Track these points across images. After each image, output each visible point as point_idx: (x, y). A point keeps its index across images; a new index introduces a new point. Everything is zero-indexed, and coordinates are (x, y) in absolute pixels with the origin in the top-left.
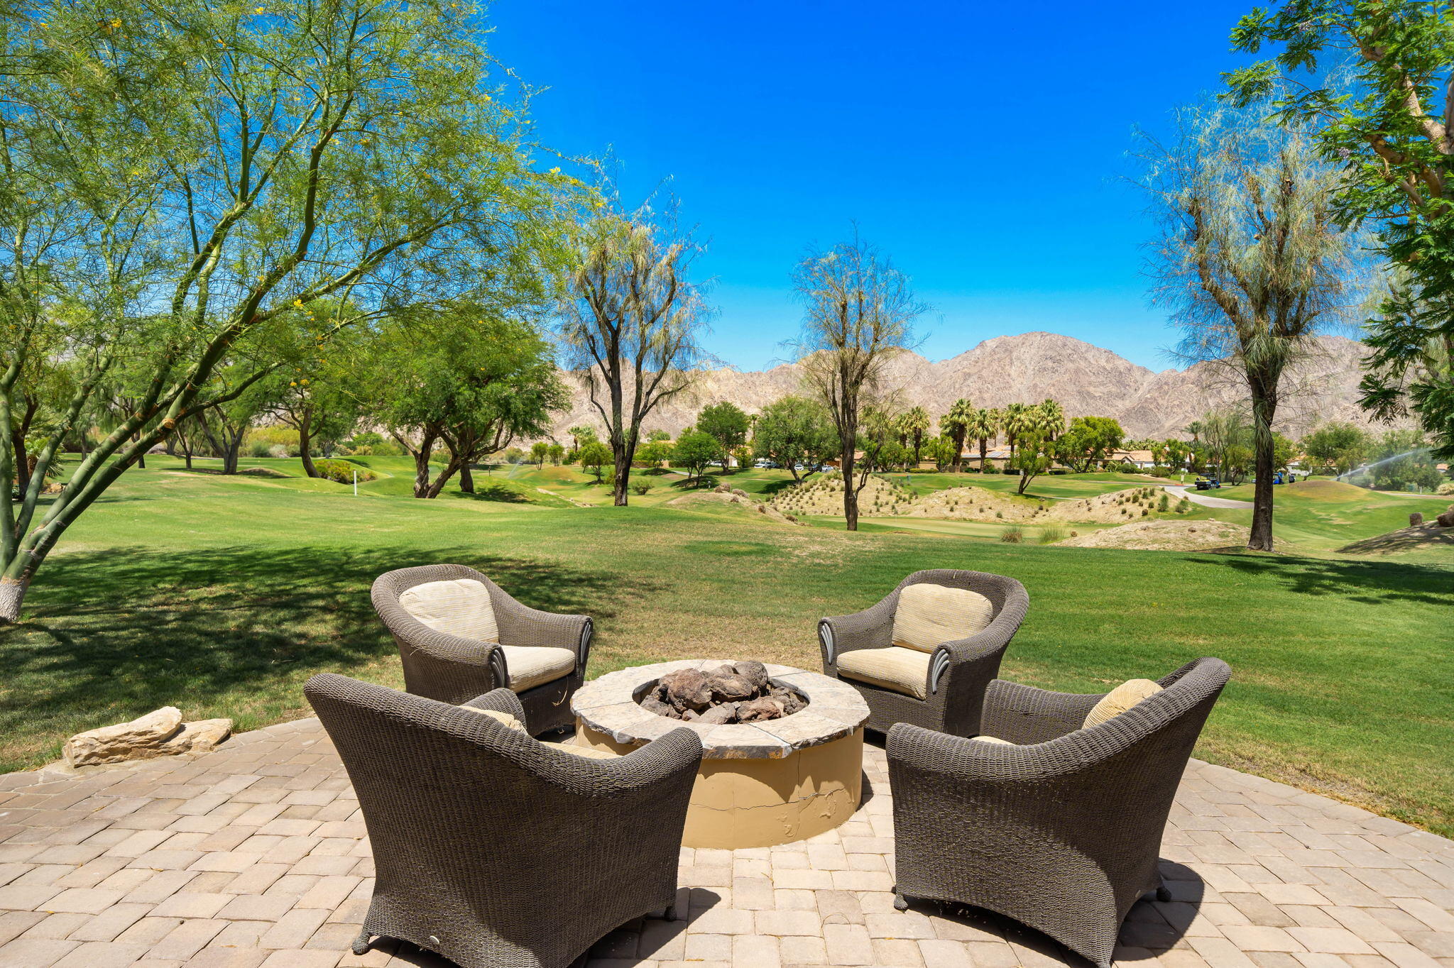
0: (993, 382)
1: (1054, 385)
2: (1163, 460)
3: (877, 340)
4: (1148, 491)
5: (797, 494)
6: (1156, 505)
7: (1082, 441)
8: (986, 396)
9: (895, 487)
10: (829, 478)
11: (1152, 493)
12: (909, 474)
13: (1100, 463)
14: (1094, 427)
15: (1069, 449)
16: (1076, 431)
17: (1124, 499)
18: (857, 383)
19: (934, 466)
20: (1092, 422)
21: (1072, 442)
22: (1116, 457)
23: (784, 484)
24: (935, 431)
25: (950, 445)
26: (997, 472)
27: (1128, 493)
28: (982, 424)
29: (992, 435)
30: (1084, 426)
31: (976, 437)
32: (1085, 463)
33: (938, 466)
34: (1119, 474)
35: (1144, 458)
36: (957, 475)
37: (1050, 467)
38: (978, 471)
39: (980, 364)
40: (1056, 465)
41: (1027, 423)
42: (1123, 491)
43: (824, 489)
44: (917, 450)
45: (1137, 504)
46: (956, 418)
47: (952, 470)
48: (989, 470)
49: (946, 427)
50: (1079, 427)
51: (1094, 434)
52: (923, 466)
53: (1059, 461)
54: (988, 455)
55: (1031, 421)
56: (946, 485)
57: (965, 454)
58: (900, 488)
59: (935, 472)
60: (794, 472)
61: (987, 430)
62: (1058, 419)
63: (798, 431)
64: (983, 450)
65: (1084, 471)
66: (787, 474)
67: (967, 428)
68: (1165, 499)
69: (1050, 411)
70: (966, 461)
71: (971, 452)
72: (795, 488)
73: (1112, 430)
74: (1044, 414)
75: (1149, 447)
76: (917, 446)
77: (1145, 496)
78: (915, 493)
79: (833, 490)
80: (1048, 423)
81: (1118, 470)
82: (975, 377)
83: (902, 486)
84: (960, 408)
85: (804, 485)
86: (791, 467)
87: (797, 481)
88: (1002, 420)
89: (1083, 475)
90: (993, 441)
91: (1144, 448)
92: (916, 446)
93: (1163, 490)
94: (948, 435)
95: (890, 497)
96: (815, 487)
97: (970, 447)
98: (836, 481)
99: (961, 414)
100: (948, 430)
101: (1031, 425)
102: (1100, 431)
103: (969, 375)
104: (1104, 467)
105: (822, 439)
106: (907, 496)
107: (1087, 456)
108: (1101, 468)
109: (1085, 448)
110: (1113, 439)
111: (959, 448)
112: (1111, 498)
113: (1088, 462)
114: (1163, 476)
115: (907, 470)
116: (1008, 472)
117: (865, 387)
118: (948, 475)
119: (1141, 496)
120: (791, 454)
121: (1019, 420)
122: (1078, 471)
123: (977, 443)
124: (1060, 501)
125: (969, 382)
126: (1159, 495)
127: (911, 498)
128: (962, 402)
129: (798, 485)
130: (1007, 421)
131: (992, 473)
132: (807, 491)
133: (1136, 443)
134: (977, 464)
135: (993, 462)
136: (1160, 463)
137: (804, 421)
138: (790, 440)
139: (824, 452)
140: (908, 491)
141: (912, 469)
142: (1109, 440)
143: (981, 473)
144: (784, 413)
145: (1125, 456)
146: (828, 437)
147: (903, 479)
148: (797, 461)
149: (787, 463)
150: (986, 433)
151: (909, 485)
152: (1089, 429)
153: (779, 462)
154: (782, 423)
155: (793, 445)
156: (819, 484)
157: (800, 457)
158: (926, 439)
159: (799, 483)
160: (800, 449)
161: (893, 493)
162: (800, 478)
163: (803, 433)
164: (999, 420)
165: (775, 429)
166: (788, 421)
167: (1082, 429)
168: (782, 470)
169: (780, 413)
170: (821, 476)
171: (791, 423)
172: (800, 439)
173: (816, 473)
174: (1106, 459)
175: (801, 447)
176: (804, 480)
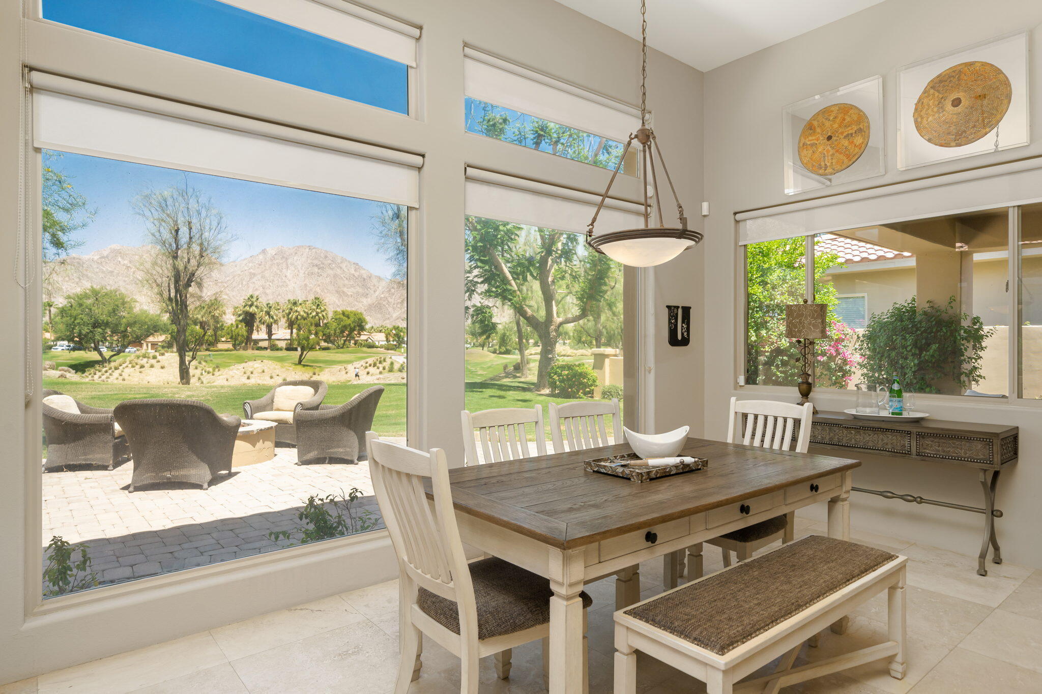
0: (273, 281)
1: (319, 286)
2: (391, 339)
3: (202, 256)
4: (382, 359)
5: (106, 372)
6: (387, 368)
7: (340, 326)
8: (268, 291)
9: (199, 363)
10: (138, 357)
11: (384, 360)
12: (210, 353)
13: (352, 342)
14: (348, 317)
15: (332, 332)
16: (336, 319)
17: (368, 365)
18: (188, 285)
19: (230, 346)
20: (346, 313)
21: (334, 327)
22: (363, 337)
23: (90, 364)
24: (229, 319)
25: (243, 329)
26: (281, 349)
27: (370, 361)
28: (268, 313)
29: (276, 322)
30: (342, 316)
31: (264, 323)
32: (342, 342)
33: (234, 345)
34: (365, 349)
35: (379, 338)
36: (250, 352)
37: (319, 345)
38: (266, 348)
39: (263, 266)
40: (323, 344)
41: (302, 313)
42: (367, 360)
43: (133, 367)
44: (216, 333)
45: (376, 368)
46: (247, 308)
47: (245, 349)
48: (274, 348)
49: (240, 315)
50: (338, 317)
51: (348, 322)
52: (220, 346)
53: (325, 341)
54: (273, 337)
55: (305, 312)
56: (242, 360)
57: (255, 336)
58: (204, 363)
59: (231, 350)
60: (101, 354)
61: (273, 318)
62: (323, 311)
63: (104, 318)
64: (270, 333)
65: (342, 348)
66: (94, 356)
67: (257, 317)
68: (392, 364)
69: (318, 305)
70: (256, 342)
71: (260, 334)
72: (104, 367)
73: (360, 319)
74: (314, 307)
75: (383, 331)
76: (216, 329)
77: (380, 362)
78: (217, 367)
79: (142, 367)
80: (317, 314)
81: (364, 346)
82: (259, 276)
83: (206, 361)
84: (251, 301)
85: (113, 364)
86: (96, 349)
87: (104, 361)
88: (283, 311)
89: (341, 350)
90: (276, 326)
91: (381, 331)
92: (214, 330)
93: (391, 358)
94: (241, 321)
95: (196, 371)
96: (124, 365)
97: (258, 331)
98: (145, 360)
99: (251, 306)
100: (241, 318)
101: (305, 315)
102: (352, 319)
103: (254, 274)
104: (355, 344)
105: (130, 325)
106: (211, 370)
107: (344, 337)
108: (353, 345)
109: (342, 332)
110: (360, 325)
111: (250, 332)
112: (360, 365)
113: (345, 341)
114: (391, 350)
115: (207, 350)
116: (289, 349)
117: (193, 288)
118: (242, 352)
119: (378, 362)
120: (98, 337)
121: (296, 311)
122: (338, 347)
123: (264, 328)
124: (327, 368)
125: (254, 280)
126: (389, 361)
127: (214, 371)
128: (252, 297)
129: (106, 365)
130: (287, 311)
131: (278, 350)
132: (116, 368)
133: (375, 327)
134: (265, 344)
135: (277, 342)
136: (390, 341)
137: (110, 309)
138: (96, 325)
139: (131, 335)
140: (211, 365)
141: (212, 349)
142: (358, 326)
143: (269, 350)
144: (89, 302)
145: (368, 336)
146: (135, 323)
147: (206, 356)
148: (103, 343)
149: (93, 345)
150: (271, 320)
151: (211, 361)
152: (345, 318)
153: (85, 345)
154: (87, 310)
155: (100, 330)
156: (128, 362)
157: (106, 340)
158: (223, 325)
159: (106, 362)
160: (107, 333)
161: (198, 367)
162: (107, 358)
163: (110, 319)
164: (281, 311)
165: (81, 316)
166: (93, 308)
167: (340, 318)
168: (87, 351)
169: (85, 301)
170: (129, 356)
171: (96, 310)
172: (107, 324)
173: (122, 354)
174: (356, 339)
175: (109, 331)
176: (111, 360)
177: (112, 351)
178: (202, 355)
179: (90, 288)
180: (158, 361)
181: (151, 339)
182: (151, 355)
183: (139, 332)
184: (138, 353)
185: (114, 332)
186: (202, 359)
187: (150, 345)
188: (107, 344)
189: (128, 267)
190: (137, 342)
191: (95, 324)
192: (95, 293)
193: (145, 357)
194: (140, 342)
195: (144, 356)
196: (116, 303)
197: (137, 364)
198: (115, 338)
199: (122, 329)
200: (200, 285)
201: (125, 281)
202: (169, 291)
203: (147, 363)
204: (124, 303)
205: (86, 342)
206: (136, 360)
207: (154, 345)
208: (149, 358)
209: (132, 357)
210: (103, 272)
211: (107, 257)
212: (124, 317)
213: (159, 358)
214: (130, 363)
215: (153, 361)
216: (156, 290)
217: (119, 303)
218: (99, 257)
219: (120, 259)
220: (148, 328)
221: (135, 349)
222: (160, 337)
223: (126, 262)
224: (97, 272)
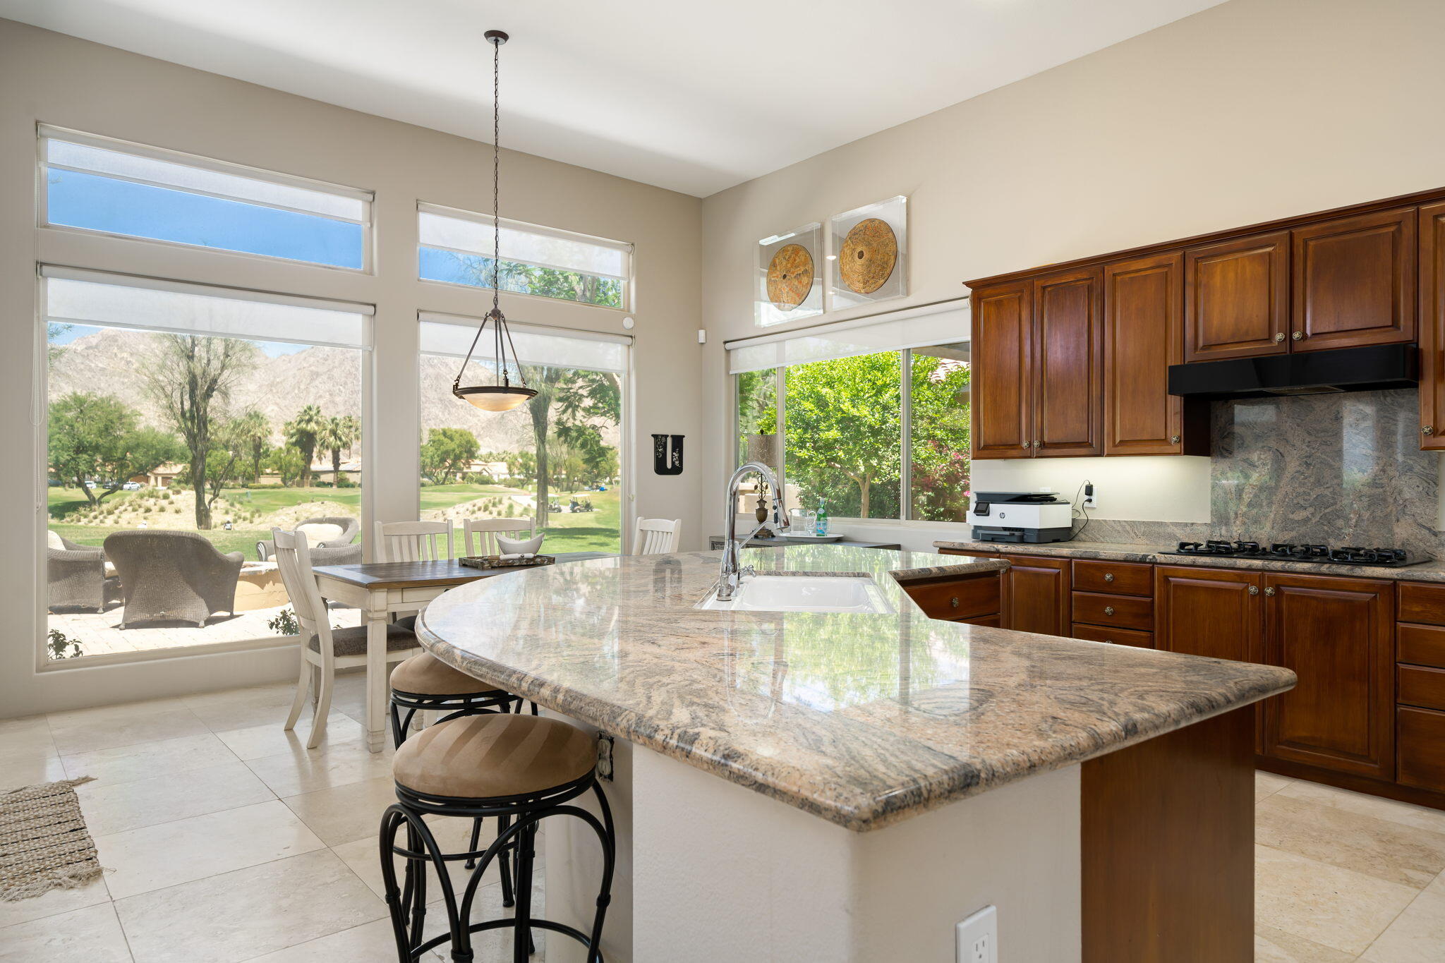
0: (346, 383)
2: (516, 472)
4: (497, 500)
5: (95, 517)
6: (503, 513)
7: (439, 452)
8: (338, 399)
9: (232, 505)
10: (142, 497)
11: (500, 502)
12: (248, 490)
13: (459, 475)
14: (451, 439)
15: (429, 461)
16: (434, 442)
17: (476, 508)
18: (208, 395)
19: (278, 481)
20: (449, 433)
21: (431, 453)
22: (475, 469)
23: (72, 507)
24: (278, 441)
25: (297, 454)
26: (353, 486)
27: (480, 502)
28: (334, 433)
29: (346, 445)
30: (442, 438)
31: (327, 448)
32: (443, 475)
33: (284, 480)
34: (476, 486)
35: (499, 470)
36: (307, 490)
38: (330, 485)
39: (329, 362)
42: (475, 501)
43: (134, 510)
44: (257, 462)
45: (488, 512)
46: (303, 425)
47: (300, 485)
48: (342, 483)
49: (292, 436)
50: (437, 438)
51: (451, 445)
52: (264, 481)
54: (342, 468)
56: (293, 501)
57: (315, 466)
58: (238, 506)
59: (279, 487)
60: (87, 491)
61: (340, 439)
63: (92, 438)
64: (336, 462)
65: (443, 484)
66: (77, 494)
67: (318, 437)
68: (511, 507)
70: (317, 474)
71: (321, 463)
72: (91, 510)
73: (468, 442)
75: (505, 459)
76: (257, 456)
77: (494, 505)
78: (258, 511)
79: (148, 510)
81: (476, 482)
82: (325, 377)
83: (241, 503)
84: (308, 415)
85: (105, 507)
86: (80, 484)
87: (92, 502)
88: (357, 429)
89: (441, 487)
90: (347, 452)
91: (500, 460)
92: (254, 457)
93: (510, 498)
94: (294, 444)
95: (226, 517)
96: (122, 508)
97: (320, 459)
98: (152, 501)
99: (309, 421)
100: (294, 439)
102: (458, 442)
103: (318, 374)
104: (463, 478)
105: (129, 449)
106: (248, 515)
107: (446, 467)
108: (461, 480)
109: (443, 460)
110: (469, 451)
111: (309, 459)
112: (465, 508)
113: (447, 474)
114: (514, 486)
115: (245, 485)
117: (215, 400)
118: (295, 490)
119: (490, 505)
120: (83, 467)
122: (437, 483)
123: (329, 453)
125: (317, 382)
126: (506, 503)
127: (252, 516)
128: (310, 409)
129: (96, 507)
131: (348, 486)
132: (110, 513)
133: (492, 454)
134: (329, 478)
135: (348, 475)
136: (514, 474)
137: (101, 425)
138: (80, 449)
139: (133, 464)
140: (248, 508)
141: (251, 484)
142: (466, 451)
143: (335, 487)
144: (70, 415)
145: (483, 467)
146: (138, 445)
147: (241, 495)
148: (91, 476)
149: (75, 479)
150: (339, 443)
151: (249, 502)
152: (446, 440)
153: (64, 478)
154: (67, 427)
155: (85, 456)
156: (127, 504)
157: (95, 471)
158: (268, 450)
159: (95, 504)
160: (96, 460)
161: (230, 511)
162: (97, 497)
163: (101, 441)
164: (353, 429)
165: (58, 436)
166: (76, 425)
167: (439, 440)
168: (67, 487)
169: (64, 414)
170: (129, 495)
171: (80, 428)
172: (96, 448)
173: (119, 492)
174: (465, 470)
175: (99, 459)
176: (102, 500)
177: (104, 487)
178: (237, 494)
179: (70, 394)
180: (172, 503)
181: (161, 470)
182: (161, 494)
183: (143, 461)
184: (142, 490)
185: (107, 459)
186: (235, 499)
187: (160, 479)
188: (97, 477)
189: (128, 363)
190: (141, 474)
191: (78, 448)
192: (79, 402)
193: (152, 497)
194: (145, 474)
195: (151, 495)
196: (110, 417)
197: (140, 506)
198: (109, 468)
199: (119, 455)
200: (225, 394)
201: (123, 383)
202: (182, 403)
203: (155, 504)
204: (121, 417)
205: (66, 475)
206: (139, 501)
207: (166, 479)
208: (157, 497)
209: (133, 496)
210: (91, 370)
211: (97, 346)
212: (122, 437)
213: (173, 497)
214: (131, 505)
215: (164, 503)
216: (164, 402)
217: (114, 417)
218: (84, 346)
219: (115, 350)
220: (157, 453)
221: (138, 485)
222: (173, 467)
223: (125, 355)
224: (81, 370)
